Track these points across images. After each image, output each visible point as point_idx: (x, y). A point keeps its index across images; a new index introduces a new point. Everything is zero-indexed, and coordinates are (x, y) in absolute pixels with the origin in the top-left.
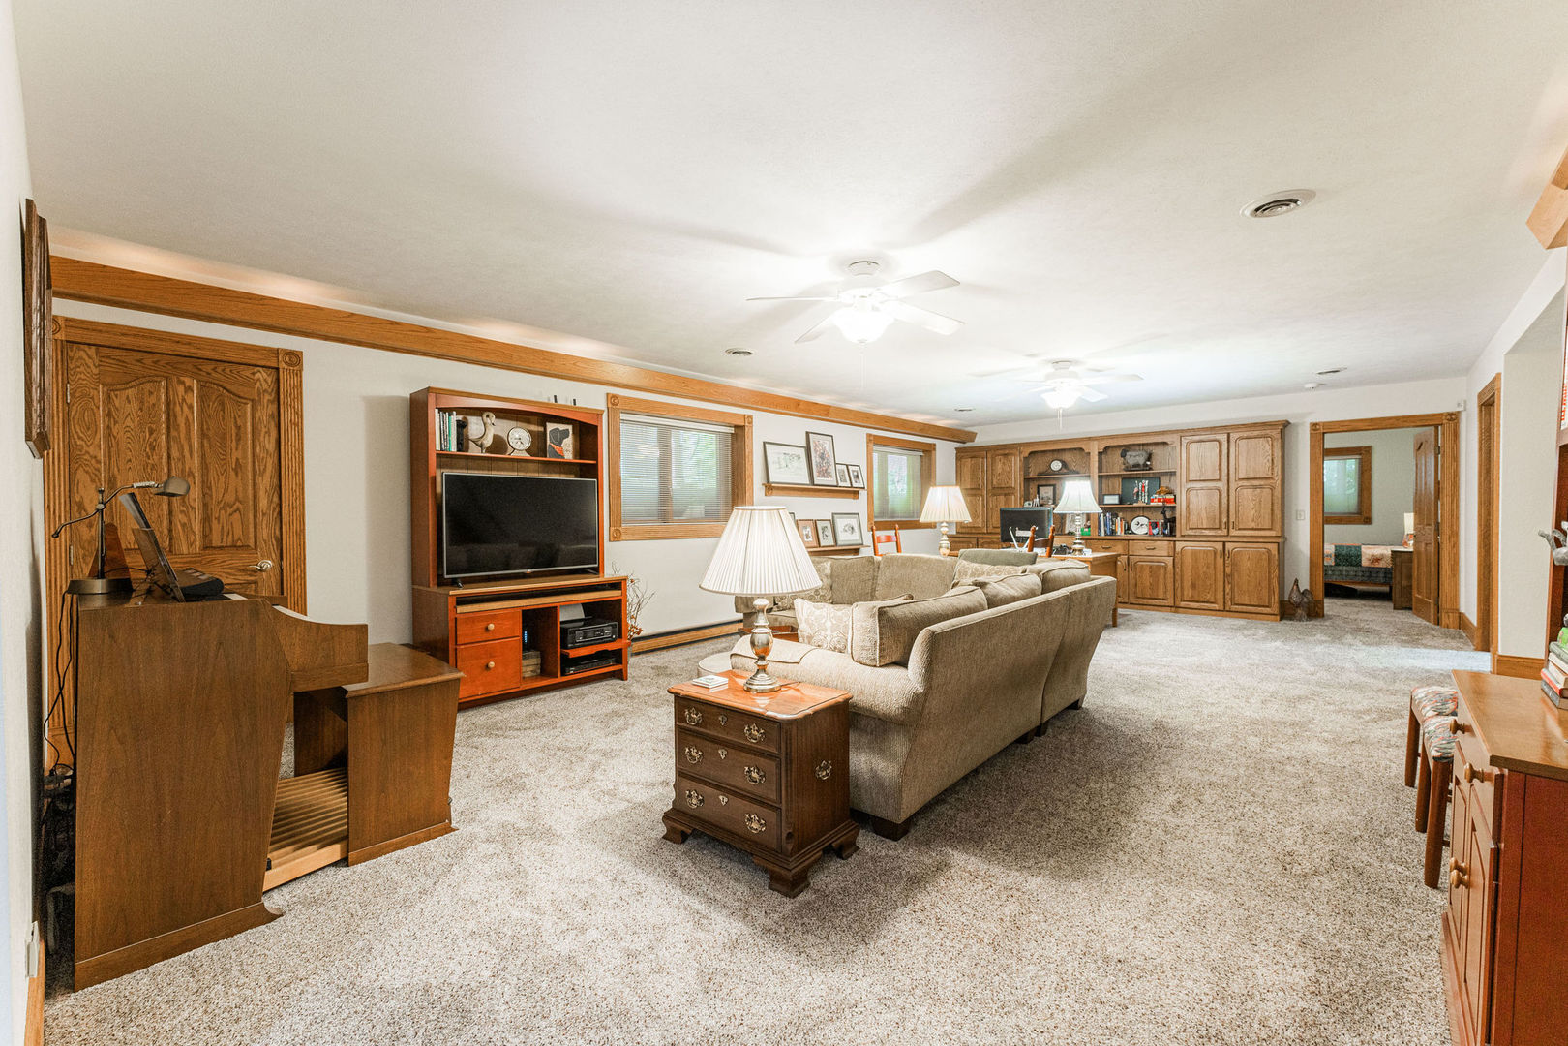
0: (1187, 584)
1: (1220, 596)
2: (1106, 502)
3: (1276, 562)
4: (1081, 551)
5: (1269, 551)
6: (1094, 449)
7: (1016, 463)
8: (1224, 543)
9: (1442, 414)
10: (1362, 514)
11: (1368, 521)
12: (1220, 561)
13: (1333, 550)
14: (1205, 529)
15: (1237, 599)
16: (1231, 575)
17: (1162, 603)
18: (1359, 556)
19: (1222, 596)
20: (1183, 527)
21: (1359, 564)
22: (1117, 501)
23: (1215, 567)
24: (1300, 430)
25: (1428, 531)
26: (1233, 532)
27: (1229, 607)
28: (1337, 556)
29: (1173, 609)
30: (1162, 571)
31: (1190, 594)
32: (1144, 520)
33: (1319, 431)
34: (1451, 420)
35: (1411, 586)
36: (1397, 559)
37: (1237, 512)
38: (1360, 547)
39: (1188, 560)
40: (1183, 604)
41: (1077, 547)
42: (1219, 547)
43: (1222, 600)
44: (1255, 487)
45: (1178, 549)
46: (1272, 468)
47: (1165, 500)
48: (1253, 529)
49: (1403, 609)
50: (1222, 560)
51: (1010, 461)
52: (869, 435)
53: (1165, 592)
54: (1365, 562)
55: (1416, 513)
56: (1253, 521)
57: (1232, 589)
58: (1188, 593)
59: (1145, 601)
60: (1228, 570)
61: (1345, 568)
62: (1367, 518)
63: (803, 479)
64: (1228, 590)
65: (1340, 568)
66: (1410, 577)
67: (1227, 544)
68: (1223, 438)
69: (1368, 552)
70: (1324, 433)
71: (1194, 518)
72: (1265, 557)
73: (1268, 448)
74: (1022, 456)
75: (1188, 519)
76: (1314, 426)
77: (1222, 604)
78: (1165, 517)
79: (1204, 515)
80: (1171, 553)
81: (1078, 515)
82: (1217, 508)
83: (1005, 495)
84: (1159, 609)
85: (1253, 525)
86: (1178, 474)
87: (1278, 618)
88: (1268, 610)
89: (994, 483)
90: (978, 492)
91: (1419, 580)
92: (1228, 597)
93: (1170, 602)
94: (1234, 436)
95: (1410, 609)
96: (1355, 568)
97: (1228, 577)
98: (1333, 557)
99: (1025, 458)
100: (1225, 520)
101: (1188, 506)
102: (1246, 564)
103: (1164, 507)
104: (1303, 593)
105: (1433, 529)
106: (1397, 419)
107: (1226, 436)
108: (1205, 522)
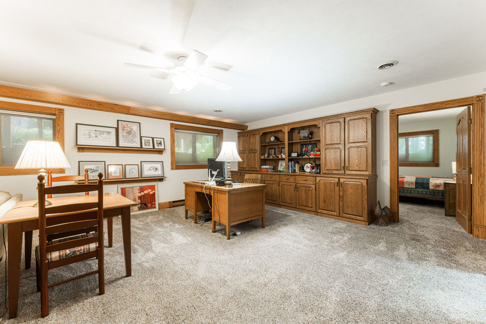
0: (322, 200)
1: (337, 207)
2: (292, 156)
3: (366, 191)
4: (230, 184)
5: (362, 184)
6: (286, 130)
7: (258, 138)
8: (339, 178)
9: (472, 97)
10: (434, 162)
11: (437, 165)
12: (337, 188)
13: (414, 181)
14: (333, 170)
15: (346, 211)
16: (343, 197)
17: (310, 209)
18: (428, 184)
19: (338, 208)
20: (324, 169)
21: (428, 188)
22: (296, 156)
23: (334, 192)
24: (384, 114)
25: (464, 173)
26: (347, 172)
27: (341, 215)
28: (416, 183)
29: (316, 213)
30: (310, 192)
31: (323, 206)
32: (309, 165)
33: (395, 114)
34: (480, 100)
35: (455, 203)
36: (447, 188)
37: (349, 161)
38: (429, 179)
39: (322, 186)
40: (320, 211)
41: (228, 182)
42: (337, 180)
43: (338, 211)
44: (358, 147)
45: (317, 181)
46: (367, 136)
47: (316, 155)
48: (357, 170)
49: (450, 216)
50: (338, 188)
51: (255, 137)
52: (172, 124)
53: (312, 204)
54: (431, 187)
55: (457, 161)
56: (357, 166)
57: (343, 205)
58: (322, 205)
59: (303, 207)
60: (341, 194)
61: (421, 190)
62: (437, 164)
63: (113, 144)
64: (341, 205)
65: (418, 190)
66: (455, 198)
67: (340, 179)
68: (342, 120)
69: (433, 182)
70: (398, 115)
71: (328, 164)
72: (359, 187)
73: (364, 124)
74: (260, 135)
75: (325, 164)
76: (392, 111)
77: (338, 213)
78: (316, 163)
79: (333, 163)
80: (314, 183)
81: (229, 163)
82: (339, 159)
83: (254, 153)
84: (310, 212)
85: (357, 168)
86: (321, 141)
87: (367, 223)
88: (361, 218)
89: (250, 148)
90: (244, 152)
91: (459, 202)
92: (341, 209)
93: (314, 209)
94: (347, 119)
95: (455, 216)
96: (426, 190)
97: (341, 198)
98: (414, 183)
99: (261, 136)
100: (343, 165)
101: (325, 158)
102: (350, 191)
103: (315, 158)
104: (383, 209)
105: (467, 172)
106: (442, 103)
107: (343, 119)
108: (333, 166)
